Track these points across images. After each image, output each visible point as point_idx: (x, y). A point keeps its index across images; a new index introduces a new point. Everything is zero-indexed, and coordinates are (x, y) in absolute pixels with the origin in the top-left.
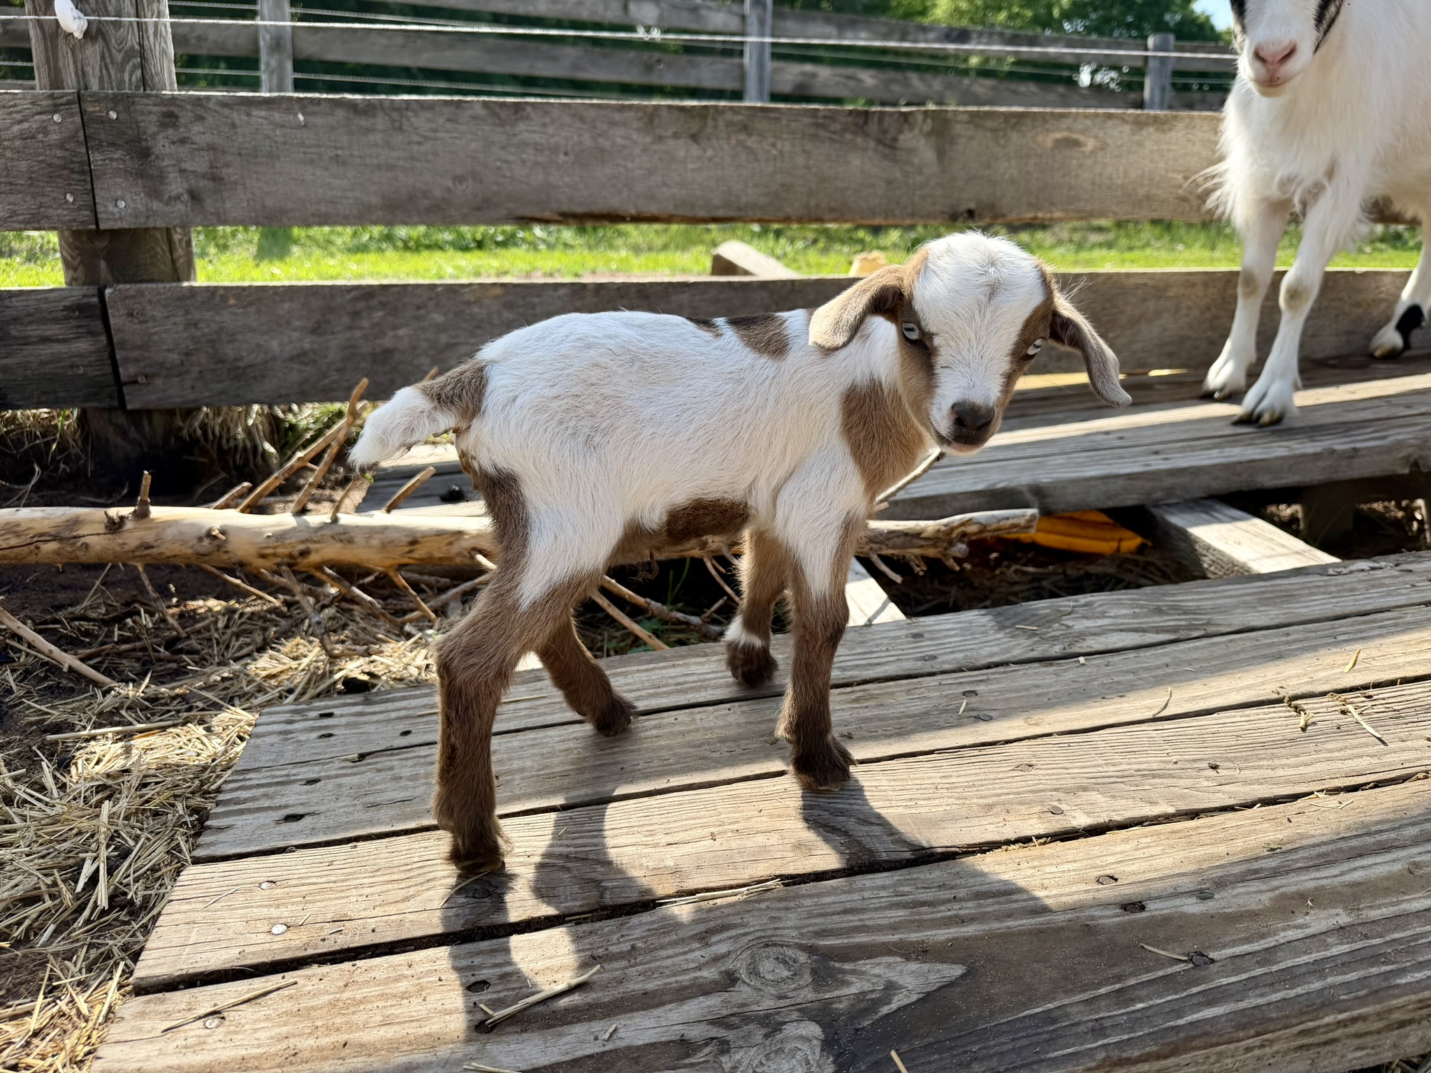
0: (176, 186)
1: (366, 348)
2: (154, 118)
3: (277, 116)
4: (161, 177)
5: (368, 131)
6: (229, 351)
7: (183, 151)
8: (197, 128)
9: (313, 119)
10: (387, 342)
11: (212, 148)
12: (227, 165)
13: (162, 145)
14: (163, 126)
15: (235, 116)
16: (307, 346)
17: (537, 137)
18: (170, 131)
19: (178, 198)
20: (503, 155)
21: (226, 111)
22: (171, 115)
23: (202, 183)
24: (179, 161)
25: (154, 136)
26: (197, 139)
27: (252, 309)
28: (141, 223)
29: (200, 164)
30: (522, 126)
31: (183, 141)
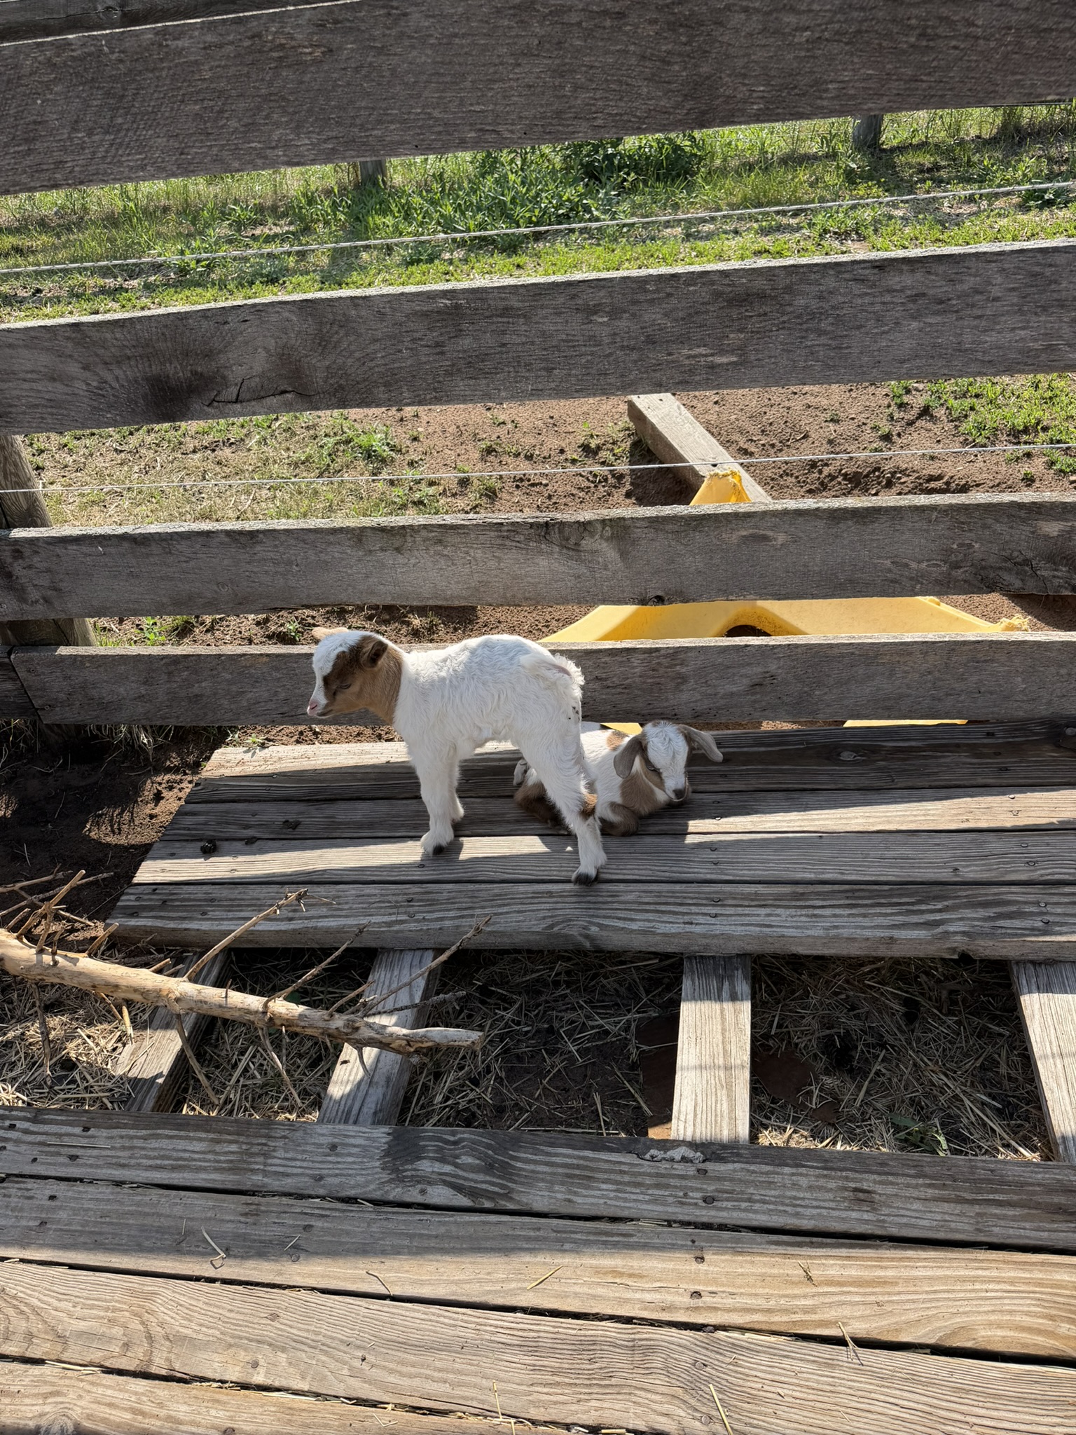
0: (34, 594)
1: (183, 694)
2: (8, 554)
3: (84, 549)
4: (23, 589)
5: (148, 555)
6: (94, 693)
7: (31, 573)
8: (36, 559)
9: (108, 549)
10: (196, 689)
11: (48, 571)
12: (61, 581)
13: (18, 569)
14: (15, 558)
15: (58, 550)
16: (144, 692)
17: (272, 555)
18: (20, 561)
19: (37, 602)
20: (250, 567)
21: (51, 547)
22: (18, 551)
23: (49, 593)
24: (31, 580)
25: (11, 564)
26: (38, 565)
27: (102, 669)
28: (18, 617)
29: (44, 581)
30: (258, 548)
31: (30, 567)
